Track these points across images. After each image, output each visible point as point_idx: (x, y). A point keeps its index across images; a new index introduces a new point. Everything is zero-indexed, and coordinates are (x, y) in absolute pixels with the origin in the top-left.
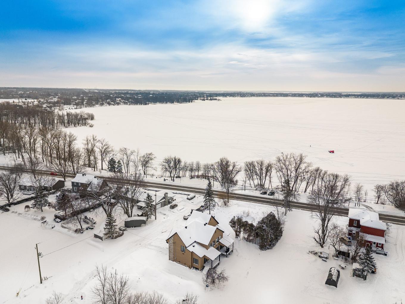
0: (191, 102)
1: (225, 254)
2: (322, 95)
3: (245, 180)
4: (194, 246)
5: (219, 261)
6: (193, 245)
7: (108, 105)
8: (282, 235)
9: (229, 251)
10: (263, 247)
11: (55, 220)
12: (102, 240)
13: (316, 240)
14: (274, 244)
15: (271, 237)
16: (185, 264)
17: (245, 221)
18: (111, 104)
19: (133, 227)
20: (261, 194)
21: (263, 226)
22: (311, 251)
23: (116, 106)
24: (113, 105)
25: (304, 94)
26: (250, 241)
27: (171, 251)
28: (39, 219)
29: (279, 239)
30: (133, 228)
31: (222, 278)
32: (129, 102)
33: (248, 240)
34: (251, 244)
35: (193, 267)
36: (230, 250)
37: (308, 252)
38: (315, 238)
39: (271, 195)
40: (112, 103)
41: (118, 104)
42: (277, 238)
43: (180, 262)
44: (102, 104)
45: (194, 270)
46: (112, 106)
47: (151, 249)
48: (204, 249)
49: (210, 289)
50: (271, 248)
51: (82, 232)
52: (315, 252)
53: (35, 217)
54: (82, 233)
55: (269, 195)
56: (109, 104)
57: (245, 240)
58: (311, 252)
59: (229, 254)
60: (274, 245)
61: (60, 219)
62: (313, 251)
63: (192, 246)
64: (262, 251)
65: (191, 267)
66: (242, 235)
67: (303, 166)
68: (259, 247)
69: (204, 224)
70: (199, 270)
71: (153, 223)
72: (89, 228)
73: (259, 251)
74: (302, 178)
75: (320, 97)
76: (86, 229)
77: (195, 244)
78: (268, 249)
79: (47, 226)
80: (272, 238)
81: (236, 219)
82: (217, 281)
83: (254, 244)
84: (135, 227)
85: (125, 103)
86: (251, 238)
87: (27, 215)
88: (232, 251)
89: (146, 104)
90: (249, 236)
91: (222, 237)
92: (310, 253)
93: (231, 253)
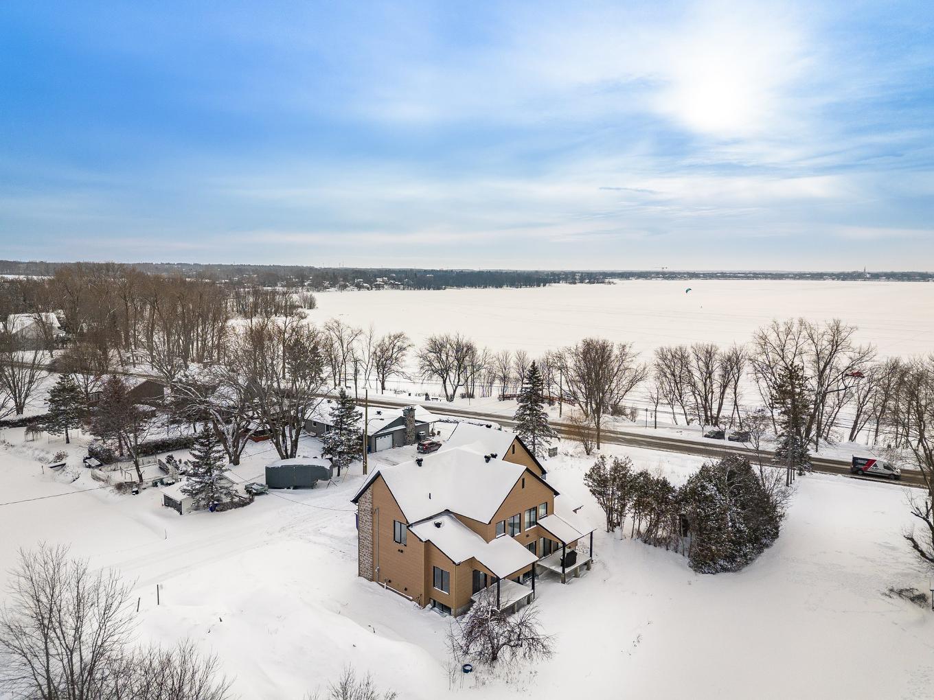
0: (542, 286)
1: (560, 570)
2: (876, 276)
3: (655, 396)
4: (438, 525)
5: (533, 588)
6: (438, 520)
7: (356, 289)
8: (776, 535)
9: (574, 562)
10: (703, 562)
11: (86, 462)
12: (181, 514)
13: (916, 546)
14: (745, 555)
15: (734, 526)
16: (405, 591)
17: (641, 474)
18: (363, 287)
19: (289, 488)
20: (706, 436)
21: (704, 488)
22: (897, 587)
23: (374, 292)
24: (368, 289)
25: (825, 274)
26: (658, 542)
27: (366, 543)
28: (50, 460)
29: (767, 546)
30: (291, 490)
31: (526, 641)
32: (402, 284)
33: (648, 538)
34: (661, 551)
35: (432, 601)
36: (580, 560)
37: (887, 592)
38: (912, 539)
39: (738, 440)
40: (365, 285)
41: (378, 287)
42: (757, 539)
43: (389, 583)
44: (344, 287)
45: (435, 613)
46: (364, 292)
47: (315, 543)
48: (476, 539)
49: (473, 682)
50: (736, 570)
51: (135, 489)
52: (917, 593)
53: (42, 455)
54: (137, 492)
55: (730, 439)
56: (359, 287)
57: (639, 541)
58: (900, 593)
59: (575, 574)
60: (747, 560)
61: (100, 460)
62: (907, 590)
63: (431, 523)
64: (701, 575)
65: (426, 600)
66: (630, 521)
67: (842, 361)
68: (687, 560)
69: (486, 457)
70: (450, 614)
71: (355, 480)
72: (162, 483)
73: (690, 574)
74: (841, 396)
75: (869, 278)
76: (151, 484)
77: (444, 520)
78: (725, 570)
79: (62, 477)
80: (739, 531)
81: (608, 467)
82: (505, 653)
83: (671, 553)
84: (296, 488)
85: (394, 286)
86: (661, 533)
87: (25, 449)
88: (587, 565)
89: (439, 289)
90: (654, 525)
91: (549, 510)
92: (895, 596)
93: (582, 573)
